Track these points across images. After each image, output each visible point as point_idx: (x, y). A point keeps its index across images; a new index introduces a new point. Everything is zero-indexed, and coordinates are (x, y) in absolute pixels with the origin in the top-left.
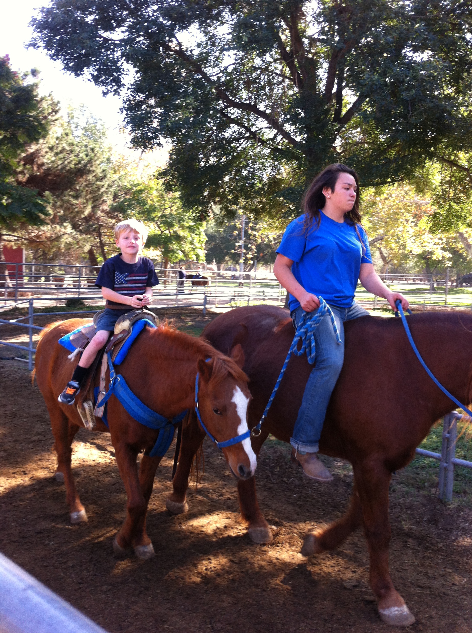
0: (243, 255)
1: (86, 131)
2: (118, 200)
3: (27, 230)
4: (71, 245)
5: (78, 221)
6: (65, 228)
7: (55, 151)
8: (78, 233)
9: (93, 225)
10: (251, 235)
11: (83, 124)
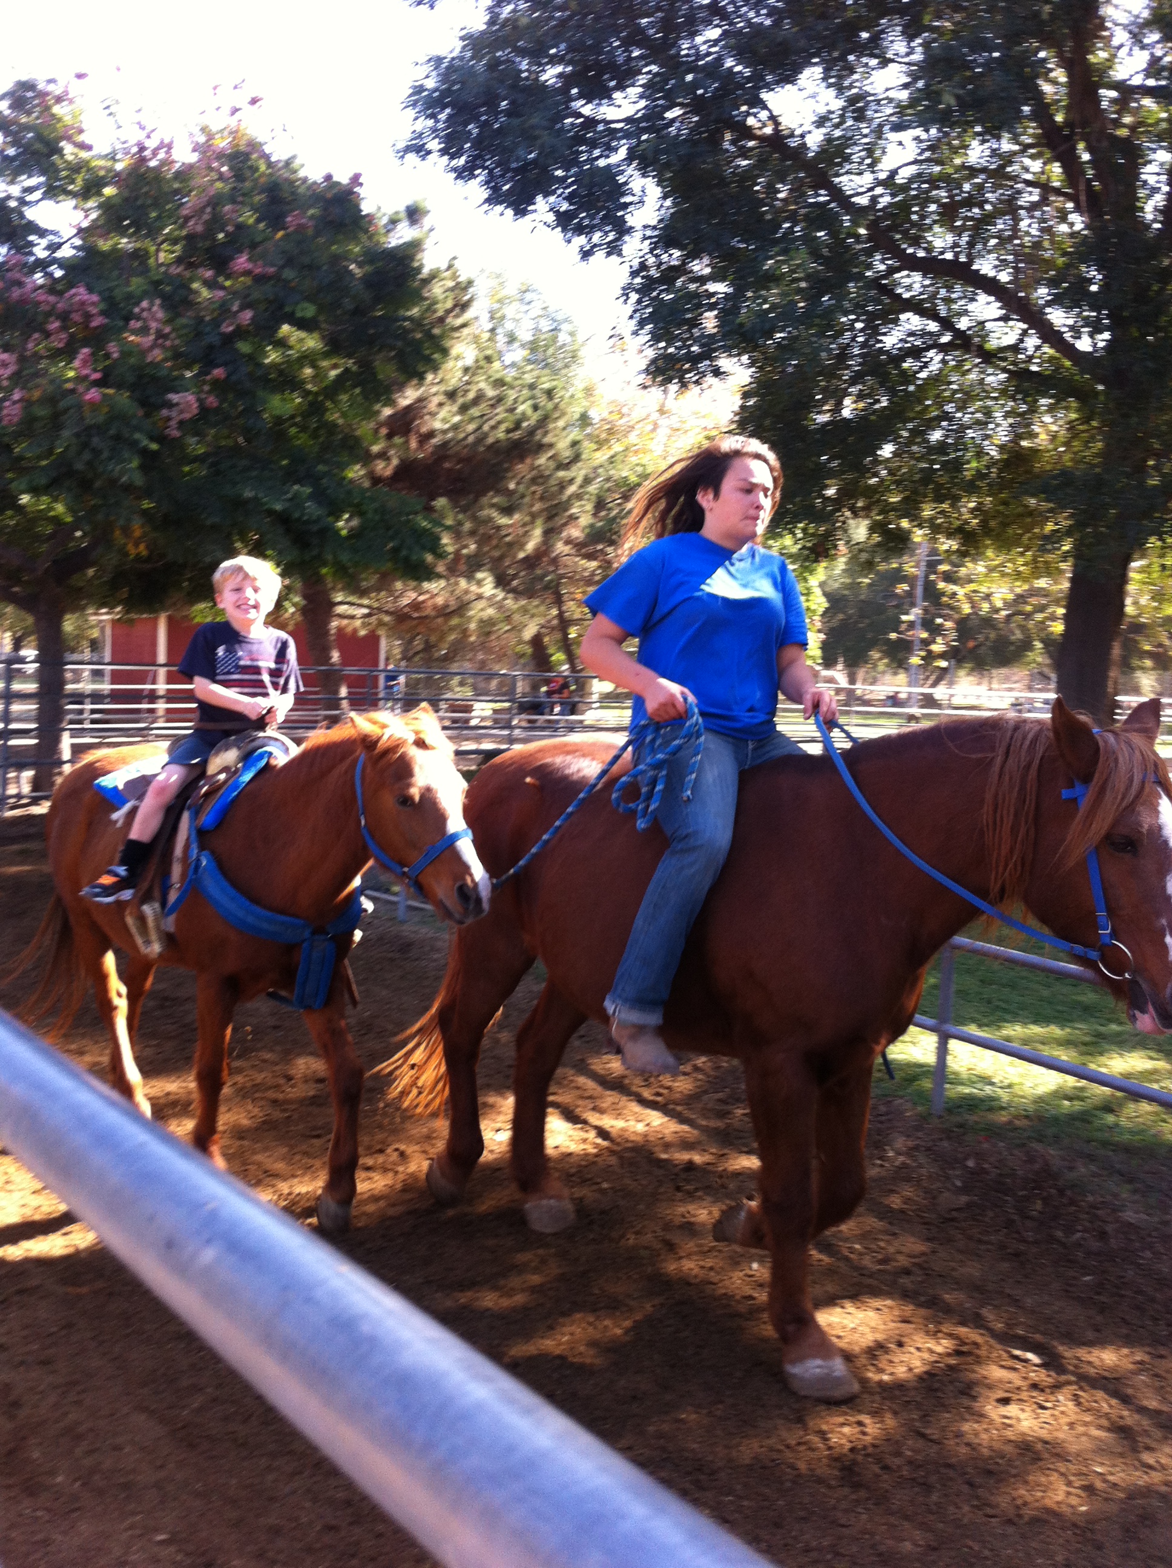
0: (917, 645)
1: (533, 350)
2: (603, 513)
3: (391, 592)
4: (494, 625)
5: (509, 567)
6: (479, 583)
7: (461, 401)
8: (510, 595)
9: (545, 575)
10: (943, 594)
11: (525, 336)
